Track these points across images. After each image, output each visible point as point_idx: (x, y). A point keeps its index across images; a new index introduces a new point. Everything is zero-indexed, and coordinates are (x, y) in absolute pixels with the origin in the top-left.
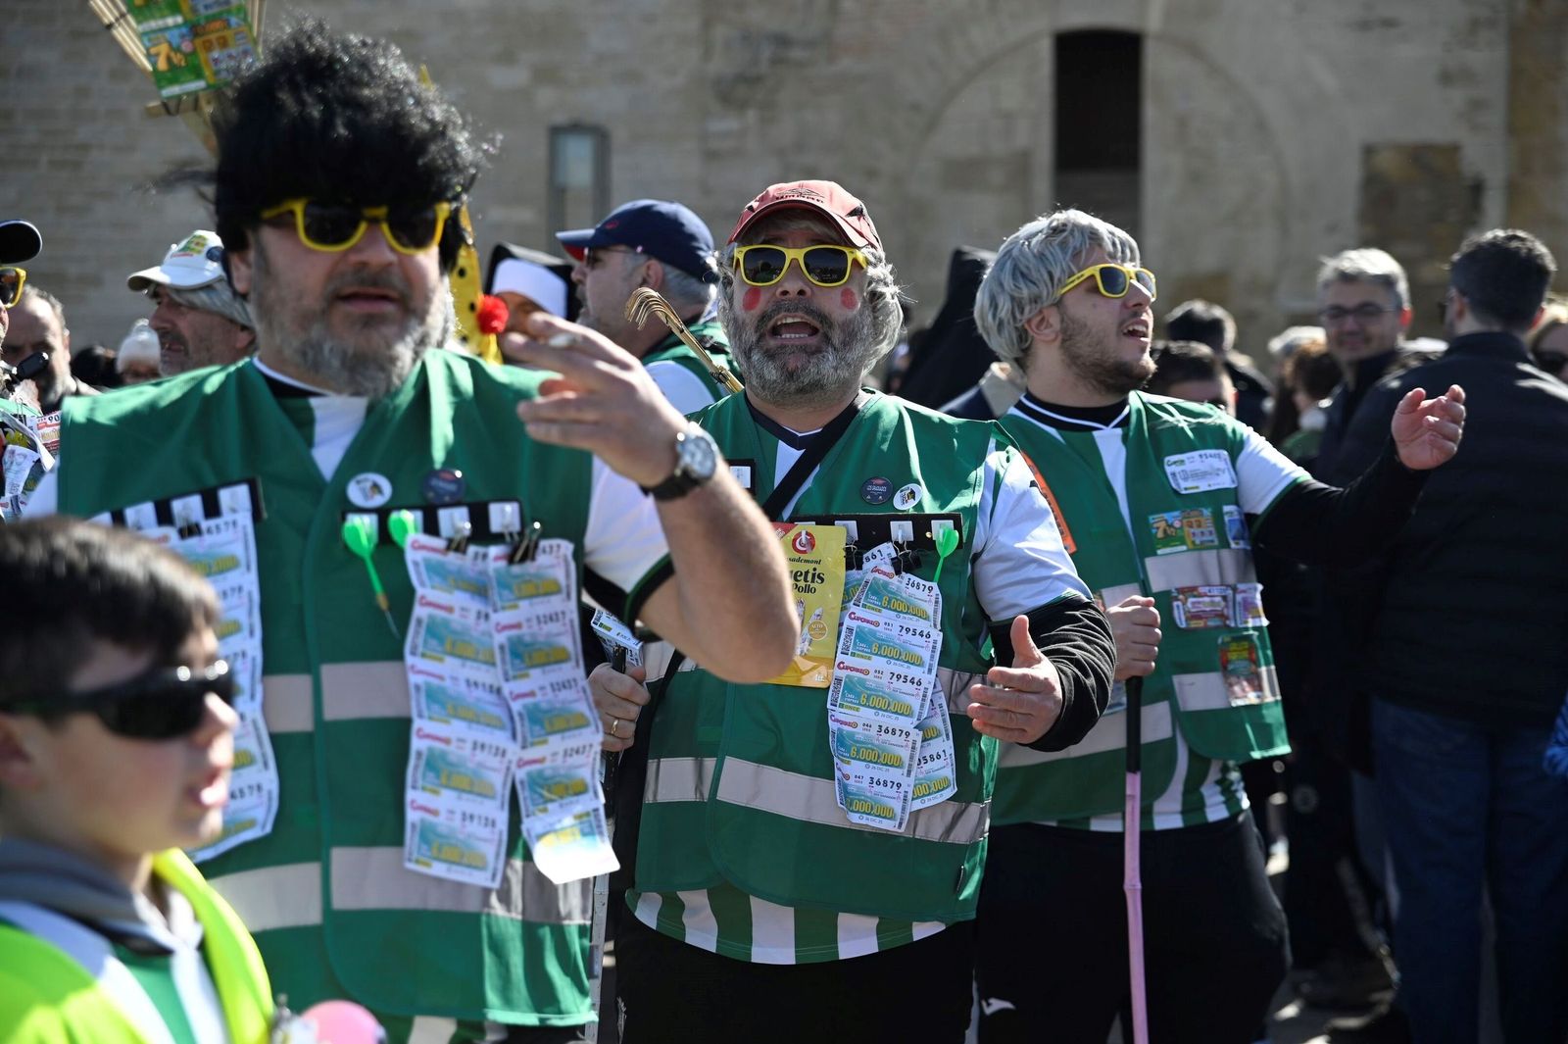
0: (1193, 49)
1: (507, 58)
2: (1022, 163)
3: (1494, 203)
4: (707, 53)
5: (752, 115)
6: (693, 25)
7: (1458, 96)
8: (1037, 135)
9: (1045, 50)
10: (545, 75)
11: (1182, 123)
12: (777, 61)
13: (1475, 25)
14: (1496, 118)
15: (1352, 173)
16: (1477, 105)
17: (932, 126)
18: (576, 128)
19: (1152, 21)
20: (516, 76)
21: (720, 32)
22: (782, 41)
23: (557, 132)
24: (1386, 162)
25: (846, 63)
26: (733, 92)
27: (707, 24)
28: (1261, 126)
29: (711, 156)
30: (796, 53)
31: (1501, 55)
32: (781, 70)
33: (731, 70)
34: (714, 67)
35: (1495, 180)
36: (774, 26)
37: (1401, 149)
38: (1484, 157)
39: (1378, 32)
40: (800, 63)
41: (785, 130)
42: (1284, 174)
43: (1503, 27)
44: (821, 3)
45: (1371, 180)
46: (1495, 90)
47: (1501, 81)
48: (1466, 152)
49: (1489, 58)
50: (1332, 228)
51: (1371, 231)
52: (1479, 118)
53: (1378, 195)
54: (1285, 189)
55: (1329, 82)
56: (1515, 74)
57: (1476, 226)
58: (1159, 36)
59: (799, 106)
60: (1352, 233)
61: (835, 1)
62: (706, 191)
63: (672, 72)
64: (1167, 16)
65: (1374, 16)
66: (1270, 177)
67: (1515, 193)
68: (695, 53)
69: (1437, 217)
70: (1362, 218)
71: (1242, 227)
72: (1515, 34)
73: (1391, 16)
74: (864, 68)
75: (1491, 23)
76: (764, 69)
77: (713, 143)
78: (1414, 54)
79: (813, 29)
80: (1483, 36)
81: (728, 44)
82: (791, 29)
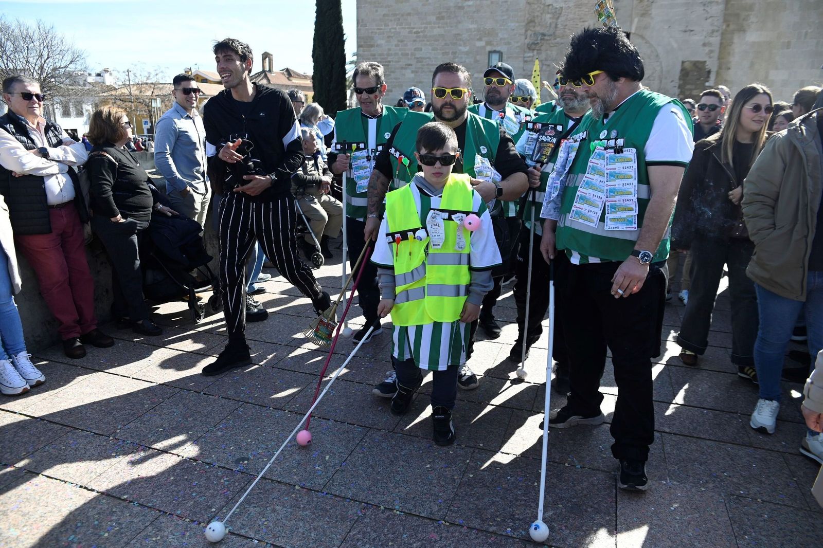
0: (642, 37)
1: (480, 39)
3: (713, 76)
4: (526, 39)
5: (535, 52)
6: (523, 31)
7: (707, 49)
10: (488, 42)
12: (541, 39)
13: (713, 31)
14: (716, 55)
15: (678, 68)
16: (711, 51)
18: (495, 52)
19: (633, 30)
20: (482, 44)
21: (529, 33)
22: (543, 35)
23: (490, 52)
24: (687, 65)
25: (558, 39)
26: (531, 47)
27: (526, 31)
28: (657, 56)
29: (525, 62)
30: (546, 38)
31: (719, 38)
32: (543, 42)
33: (531, 42)
34: (527, 41)
35: (714, 69)
36: (542, 31)
37: (691, 62)
38: (712, 65)
39: (688, 33)
40: (547, 40)
41: (543, 56)
42: (662, 68)
43: (720, 32)
44: (553, 25)
45: (683, 70)
46: (716, 48)
47: (718, 46)
48: (707, 63)
49: (716, 40)
50: (672, 81)
51: (681, 82)
52: (712, 55)
53: (685, 73)
54: (662, 71)
55: (675, 45)
56: (721, 44)
57: (708, 81)
58: (634, 33)
59: (547, 50)
60: (677, 82)
61: (556, 25)
62: (524, 70)
63: (517, 42)
64: (636, 29)
65: (688, 29)
66: (658, 68)
67: (718, 74)
68: (523, 37)
69: (699, 79)
70: (680, 79)
71: (650, 80)
72: (722, 34)
73: (692, 29)
74: (562, 41)
75: (717, 31)
76: (539, 41)
77: (525, 59)
78: (697, 38)
79: (551, 32)
80: (715, 34)
81: (531, 35)
82: (545, 32)
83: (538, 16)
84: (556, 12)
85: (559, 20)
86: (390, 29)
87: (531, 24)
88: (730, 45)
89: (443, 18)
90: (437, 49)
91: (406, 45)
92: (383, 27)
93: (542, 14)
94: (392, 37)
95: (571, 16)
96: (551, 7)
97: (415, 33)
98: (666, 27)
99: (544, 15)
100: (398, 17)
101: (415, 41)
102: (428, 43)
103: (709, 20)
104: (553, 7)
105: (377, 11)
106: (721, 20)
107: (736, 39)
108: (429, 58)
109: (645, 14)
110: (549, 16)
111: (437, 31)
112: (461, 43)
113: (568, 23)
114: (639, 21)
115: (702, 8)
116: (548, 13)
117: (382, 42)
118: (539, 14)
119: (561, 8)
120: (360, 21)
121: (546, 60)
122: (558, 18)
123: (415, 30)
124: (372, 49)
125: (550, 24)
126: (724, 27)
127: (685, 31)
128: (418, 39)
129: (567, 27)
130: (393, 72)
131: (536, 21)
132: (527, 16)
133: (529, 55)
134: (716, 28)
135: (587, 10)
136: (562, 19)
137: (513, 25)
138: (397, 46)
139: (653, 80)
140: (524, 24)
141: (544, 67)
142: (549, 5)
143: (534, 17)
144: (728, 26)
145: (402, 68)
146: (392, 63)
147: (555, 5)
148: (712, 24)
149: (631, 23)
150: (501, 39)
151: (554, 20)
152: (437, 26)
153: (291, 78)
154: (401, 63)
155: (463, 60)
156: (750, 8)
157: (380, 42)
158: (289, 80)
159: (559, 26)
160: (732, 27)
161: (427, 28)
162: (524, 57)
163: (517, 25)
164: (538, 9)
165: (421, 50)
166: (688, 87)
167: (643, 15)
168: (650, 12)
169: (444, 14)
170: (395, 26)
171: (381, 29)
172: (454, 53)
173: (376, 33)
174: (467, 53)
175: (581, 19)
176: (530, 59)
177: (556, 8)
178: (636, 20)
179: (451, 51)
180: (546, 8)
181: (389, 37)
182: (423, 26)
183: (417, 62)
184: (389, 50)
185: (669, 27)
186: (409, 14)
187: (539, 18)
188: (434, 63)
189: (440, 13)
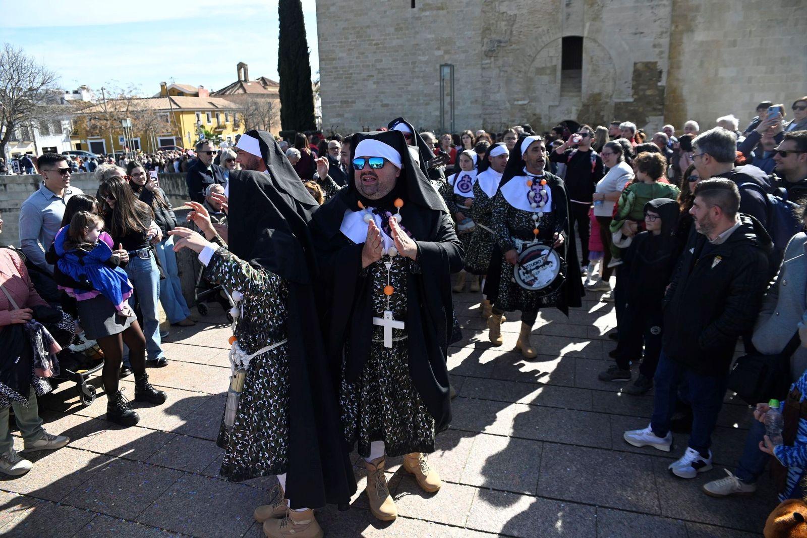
0: (595, 41)
1: (438, 49)
2: (554, 68)
3: (664, 76)
4: (483, 46)
5: (492, 59)
6: (480, 39)
7: (657, 50)
8: (558, 61)
9: (560, 41)
10: (447, 52)
11: (592, 58)
12: (498, 46)
13: (662, 33)
14: (666, 55)
15: (631, 69)
16: (661, 52)
17: (534, 60)
18: (446, 65)
19: (585, 34)
20: (441, 53)
21: (486, 40)
22: (500, 42)
23: (441, 66)
24: (639, 66)
25: (514, 46)
26: (489, 54)
27: (483, 39)
28: (610, 58)
29: (483, 69)
30: (503, 44)
31: (668, 40)
32: (499, 48)
33: (488, 49)
34: (484, 48)
35: (665, 70)
36: (498, 38)
37: (643, 63)
38: (663, 65)
39: (638, 35)
40: (504, 47)
41: (500, 62)
42: (615, 70)
43: (669, 34)
44: (508, 32)
45: (636, 71)
46: (666, 48)
47: (667, 46)
48: (659, 64)
49: (665, 41)
50: (626, 82)
51: (635, 83)
52: (662, 56)
53: (637, 74)
54: (615, 73)
55: (627, 48)
56: (671, 44)
57: (660, 81)
58: (587, 38)
59: (503, 57)
60: (630, 83)
61: (511, 32)
62: (482, 77)
63: (475, 50)
64: (589, 33)
65: (638, 31)
66: (612, 71)
67: (669, 73)
68: (480, 45)
69: (651, 79)
70: (633, 80)
71: (605, 82)
72: (671, 35)
73: (642, 31)
74: (518, 47)
75: (666, 32)
76: (495, 48)
77: (484, 66)
78: (648, 40)
79: (507, 39)
80: (664, 35)
81: (487, 43)
82: (501, 39)
83: (493, 24)
84: (510, 19)
85: (514, 27)
86: (351, 42)
87: (487, 32)
88: (680, 45)
89: (401, 29)
90: (397, 60)
91: (367, 57)
92: (343, 40)
93: (497, 21)
94: (352, 50)
95: (525, 23)
96: (505, 15)
97: (375, 45)
98: (618, 30)
99: (499, 23)
100: (357, 30)
101: (375, 52)
102: (388, 54)
103: (658, 23)
104: (507, 14)
105: (337, 25)
106: (669, 22)
107: (685, 39)
108: (390, 69)
109: (596, 18)
110: (504, 23)
111: (395, 42)
112: (420, 52)
113: (522, 30)
114: (591, 25)
115: (650, 11)
116: (503, 20)
117: (344, 55)
118: (494, 22)
119: (516, 15)
120: (321, 35)
121: (503, 66)
122: (513, 25)
123: (374, 42)
124: (334, 62)
125: (506, 31)
126: (673, 28)
127: (636, 34)
128: (378, 51)
129: (522, 33)
130: (356, 84)
131: (492, 28)
132: (483, 24)
133: (486, 62)
134: (664, 30)
135: (540, 16)
136: (516, 26)
137: (469, 33)
138: (357, 58)
139: (608, 82)
140: (480, 32)
141: (502, 74)
142: (503, 13)
143: (489, 24)
144: (677, 26)
145: (364, 80)
146: (354, 75)
147: (509, 12)
148: (661, 26)
149: (584, 26)
150: (459, 47)
151: (509, 27)
152: (395, 37)
153: (267, 87)
154: (362, 75)
155: (423, 69)
156: (697, 9)
157: (341, 55)
158: (265, 89)
159: (514, 32)
160: (681, 27)
161: (386, 39)
162: (482, 64)
163: (473, 33)
164: (493, 17)
165: (381, 61)
166: (642, 87)
167: (594, 19)
168: (601, 16)
169: (402, 25)
170: (355, 39)
171: (342, 42)
172: (414, 63)
173: (337, 46)
174: (426, 63)
175: (534, 25)
176: (488, 65)
177: (511, 15)
178: (588, 25)
179: (410, 62)
180: (501, 16)
181: (349, 50)
182: (383, 37)
183: (379, 73)
184: (351, 62)
185: (620, 30)
186: (368, 27)
187: (495, 26)
188: (394, 73)
189: (398, 24)
